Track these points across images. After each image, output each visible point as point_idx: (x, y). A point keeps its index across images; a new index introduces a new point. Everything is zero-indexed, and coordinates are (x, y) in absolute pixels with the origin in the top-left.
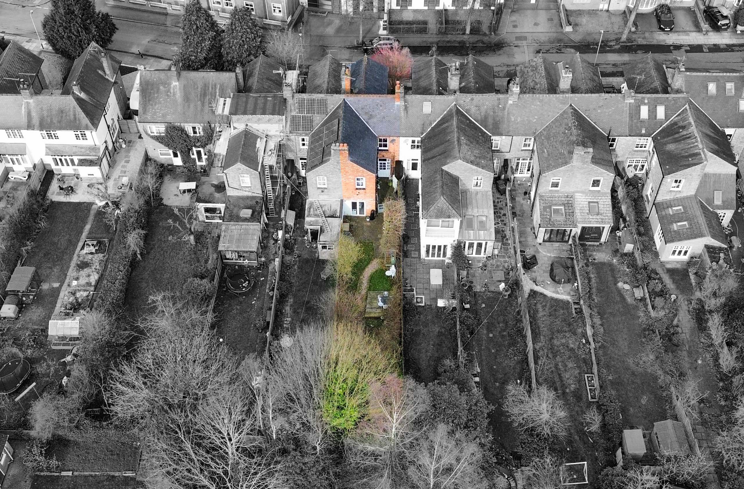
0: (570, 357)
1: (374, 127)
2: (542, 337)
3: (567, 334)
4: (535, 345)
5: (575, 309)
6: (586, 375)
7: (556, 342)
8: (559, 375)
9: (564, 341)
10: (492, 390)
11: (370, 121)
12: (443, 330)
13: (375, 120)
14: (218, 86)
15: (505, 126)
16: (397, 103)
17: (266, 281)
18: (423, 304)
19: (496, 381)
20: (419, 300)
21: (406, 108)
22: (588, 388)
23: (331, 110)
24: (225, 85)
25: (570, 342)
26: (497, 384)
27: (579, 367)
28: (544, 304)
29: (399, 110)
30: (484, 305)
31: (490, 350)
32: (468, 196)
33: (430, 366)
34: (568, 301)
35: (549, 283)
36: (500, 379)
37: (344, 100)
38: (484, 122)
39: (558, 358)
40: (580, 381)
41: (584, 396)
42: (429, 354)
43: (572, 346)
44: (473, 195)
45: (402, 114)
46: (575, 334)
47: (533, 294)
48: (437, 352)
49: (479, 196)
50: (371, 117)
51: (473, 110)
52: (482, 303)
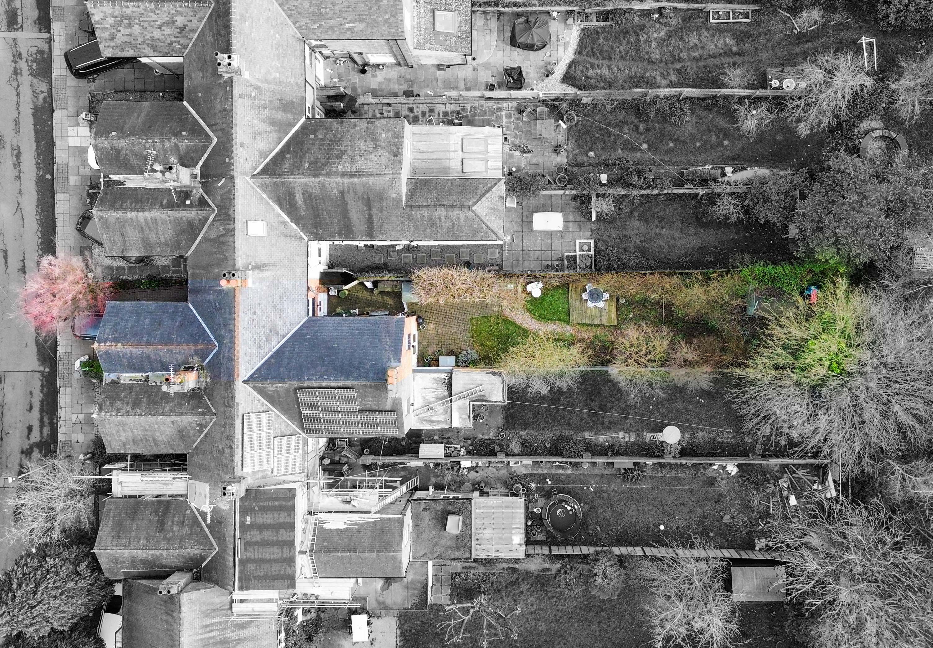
0: (681, 39)
1: (291, 324)
2: (648, 74)
3: (642, 38)
4: (662, 85)
5: (597, 21)
6: (712, 21)
7: (656, 55)
8: (710, 57)
9: (654, 44)
10: (736, 151)
11: (281, 333)
12: (636, 214)
13: (280, 323)
14: (208, 621)
15: (288, 90)
16: (250, 283)
17: (550, 476)
18: (592, 242)
19: (722, 145)
20: (586, 248)
21: (258, 267)
22: (731, 20)
23: (263, 405)
24: (204, 608)
25: (655, 35)
26: (726, 143)
27: (698, 28)
28: (588, 65)
29: (263, 279)
30: (592, 154)
31: (670, 151)
32: (423, 165)
33: (696, 234)
34: (583, 30)
35: (548, 54)
36: (718, 137)
37: (245, 382)
38: (284, 127)
39: (684, 55)
40: (720, 30)
41: (743, 28)
42: (677, 234)
43: (662, 33)
44: (420, 156)
45: (269, 273)
46: (642, 28)
47: (568, 79)
48: (674, 222)
49: (421, 147)
50: (274, 330)
51: (261, 144)
52: (587, 155)
